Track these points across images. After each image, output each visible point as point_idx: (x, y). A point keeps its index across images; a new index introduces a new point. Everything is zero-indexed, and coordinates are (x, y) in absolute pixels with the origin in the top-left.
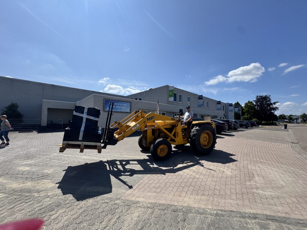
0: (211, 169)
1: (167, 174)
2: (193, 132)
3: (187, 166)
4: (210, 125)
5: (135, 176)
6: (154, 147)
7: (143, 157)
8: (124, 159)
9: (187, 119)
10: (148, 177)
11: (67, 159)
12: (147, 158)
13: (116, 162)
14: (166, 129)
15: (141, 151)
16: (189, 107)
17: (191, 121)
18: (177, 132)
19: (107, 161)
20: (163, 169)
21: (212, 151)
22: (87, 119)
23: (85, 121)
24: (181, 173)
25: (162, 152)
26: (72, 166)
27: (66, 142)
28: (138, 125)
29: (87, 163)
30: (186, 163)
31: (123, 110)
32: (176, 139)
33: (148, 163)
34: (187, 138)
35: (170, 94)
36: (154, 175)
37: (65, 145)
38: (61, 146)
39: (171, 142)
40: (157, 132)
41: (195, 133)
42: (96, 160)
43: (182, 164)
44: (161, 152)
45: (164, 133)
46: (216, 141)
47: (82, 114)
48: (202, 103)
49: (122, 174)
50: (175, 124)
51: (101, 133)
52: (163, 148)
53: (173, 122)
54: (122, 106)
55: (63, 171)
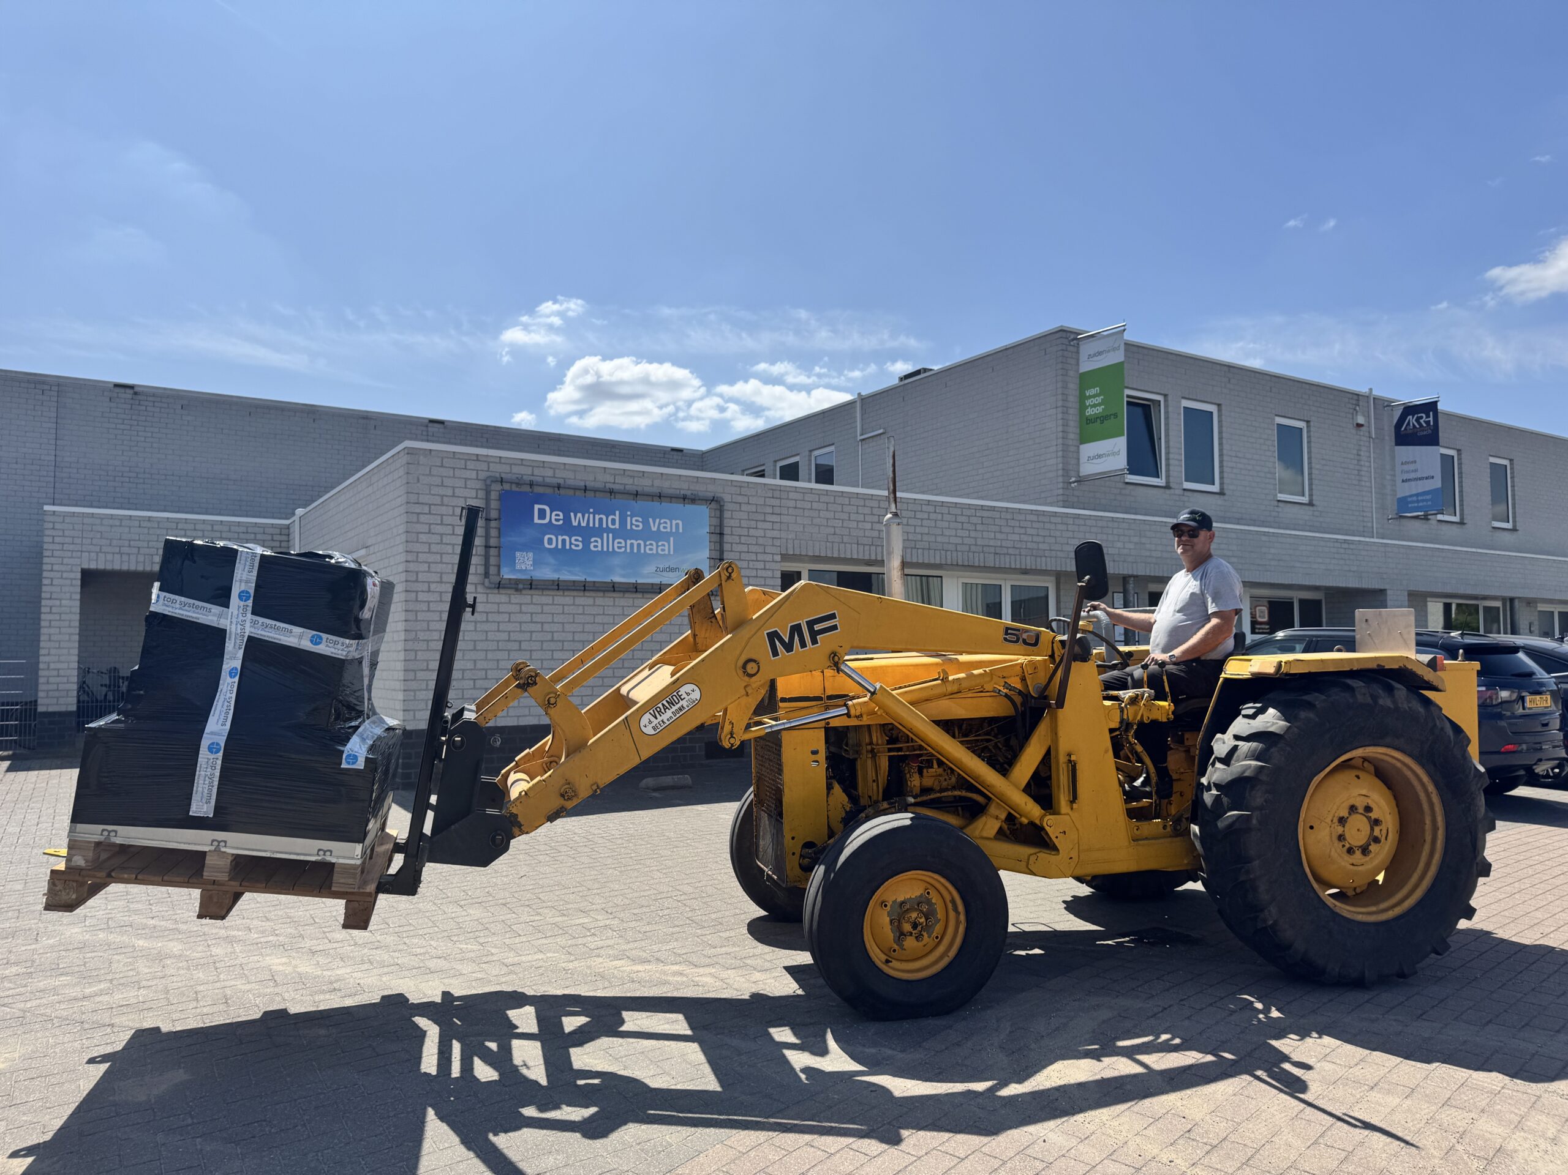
0: (1367, 1126)
1: (915, 1140)
2: (1227, 760)
3: (1135, 1076)
4: (1401, 691)
5: (631, 1133)
6: (827, 885)
7: (757, 976)
8: (585, 991)
9: (1176, 635)
10: (732, 1153)
11: (143, 967)
12: (789, 987)
13: (512, 1014)
14: (948, 726)
15: (756, 929)
16: (1203, 522)
17: (1215, 655)
18: (1062, 759)
19: (438, 999)
20: (897, 1093)
21: (1441, 948)
22: (255, 647)
23: (238, 664)
24: (1053, 1137)
25: (910, 942)
26: (165, 1028)
27: (93, 832)
28: (691, 693)
29: (283, 1013)
30: (1130, 1053)
31: (652, 568)
32: (1052, 825)
33: (782, 1034)
34: (1177, 821)
35: (1090, 412)
36: (792, 1136)
37: (90, 855)
38: (61, 866)
39: (998, 850)
40: (874, 754)
41: (1245, 764)
42: (361, 989)
43: (1096, 1056)
44: (901, 935)
45: (941, 763)
46: (1489, 854)
47: (216, 609)
48: (1437, 483)
49: (530, 1112)
50: (1042, 679)
51: (360, 765)
52: (919, 902)
53: (1022, 659)
54: (647, 535)
55: (92, 1061)
